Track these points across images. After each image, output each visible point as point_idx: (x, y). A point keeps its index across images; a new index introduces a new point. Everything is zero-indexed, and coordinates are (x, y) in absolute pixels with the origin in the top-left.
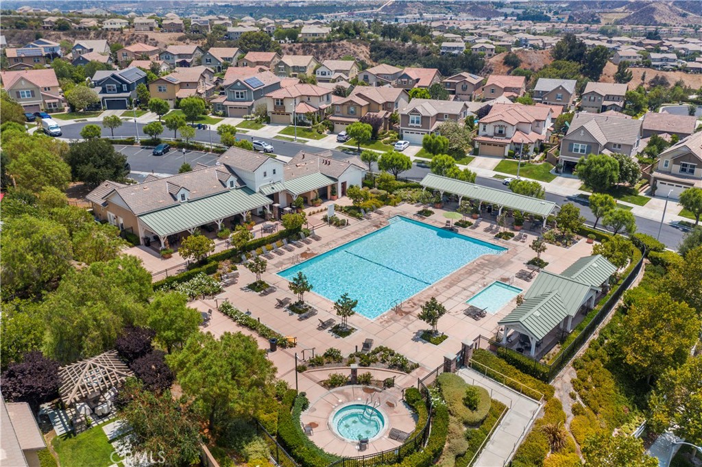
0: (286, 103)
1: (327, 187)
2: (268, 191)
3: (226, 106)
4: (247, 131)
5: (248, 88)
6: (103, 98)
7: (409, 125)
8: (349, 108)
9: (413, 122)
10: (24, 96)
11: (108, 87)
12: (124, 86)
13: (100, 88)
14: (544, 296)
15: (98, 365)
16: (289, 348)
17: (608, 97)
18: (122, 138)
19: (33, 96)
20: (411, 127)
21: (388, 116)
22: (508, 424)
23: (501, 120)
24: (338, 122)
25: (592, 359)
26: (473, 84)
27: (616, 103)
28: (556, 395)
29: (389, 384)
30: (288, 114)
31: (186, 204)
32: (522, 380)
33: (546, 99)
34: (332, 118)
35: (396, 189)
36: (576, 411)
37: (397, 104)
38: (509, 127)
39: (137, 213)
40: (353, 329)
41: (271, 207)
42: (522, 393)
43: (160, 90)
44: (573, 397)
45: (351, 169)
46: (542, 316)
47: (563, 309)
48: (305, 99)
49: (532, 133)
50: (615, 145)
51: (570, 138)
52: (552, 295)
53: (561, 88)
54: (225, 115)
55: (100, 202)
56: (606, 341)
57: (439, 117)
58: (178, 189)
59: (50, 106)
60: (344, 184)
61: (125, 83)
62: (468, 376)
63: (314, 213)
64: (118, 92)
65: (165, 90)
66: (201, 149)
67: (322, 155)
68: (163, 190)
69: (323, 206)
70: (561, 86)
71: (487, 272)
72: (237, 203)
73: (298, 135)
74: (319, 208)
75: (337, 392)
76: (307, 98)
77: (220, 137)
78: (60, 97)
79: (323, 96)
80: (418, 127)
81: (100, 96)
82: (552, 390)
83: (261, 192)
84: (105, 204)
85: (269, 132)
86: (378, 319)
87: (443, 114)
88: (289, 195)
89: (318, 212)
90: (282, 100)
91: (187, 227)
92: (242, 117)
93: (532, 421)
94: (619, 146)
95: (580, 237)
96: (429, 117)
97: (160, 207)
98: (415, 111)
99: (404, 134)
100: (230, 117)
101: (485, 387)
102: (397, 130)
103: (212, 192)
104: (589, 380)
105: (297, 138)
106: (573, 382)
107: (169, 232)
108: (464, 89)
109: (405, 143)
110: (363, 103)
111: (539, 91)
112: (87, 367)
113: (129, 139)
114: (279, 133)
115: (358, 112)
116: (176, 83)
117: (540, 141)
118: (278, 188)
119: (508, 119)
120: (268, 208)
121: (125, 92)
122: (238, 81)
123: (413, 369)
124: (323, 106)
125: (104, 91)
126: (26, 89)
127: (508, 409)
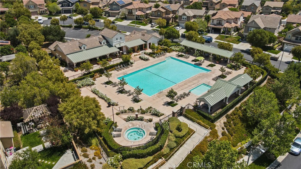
0: (133, 11)
1: (143, 45)
2: (118, 46)
3: (110, 12)
4: (117, 23)
5: (118, 5)
6: (62, 9)
7: (182, 20)
8: (158, 13)
9: (183, 19)
10: (31, 8)
11: (65, 4)
12: (70, 4)
13: (61, 5)
14: (218, 89)
15: (38, 109)
16: (115, 106)
17: (274, 8)
18: (67, 25)
19: (35, 8)
20: (183, 21)
21: (174, 16)
22: (194, 138)
23: (220, 18)
24: (153, 19)
25: (235, 115)
26: (215, 3)
27: (278, 11)
28: (216, 128)
29: (150, 121)
30: (134, 15)
31: (85, 51)
32: (203, 122)
33: (247, 9)
34: (151, 17)
35: (171, 46)
36: (223, 134)
37: (178, 11)
38: (223, 21)
39: (65, 54)
40: (142, 100)
41: (119, 52)
42: (202, 126)
43: (84, 6)
44: (223, 129)
45: (153, 38)
46: (214, 97)
47: (224, 95)
48: (141, 9)
49: (233, 23)
50: (268, 28)
51: (248, 25)
52: (221, 89)
53: (253, 4)
54: (109, 16)
55: (53, 49)
56: (242, 108)
57: (194, 17)
58: (82, 44)
59: (42, 12)
60: (150, 44)
61: (71, 3)
62: (182, 119)
63: (136, 55)
64: (68, 7)
65: (86, 6)
66: (97, 29)
67: (142, 32)
68: (77, 45)
69: (141, 52)
70: (253, 3)
71: (200, 80)
72: (105, 50)
73: (137, 24)
74: (139, 53)
75: (129, 123)
76: (142, 9)
77: (104, 24)
78: (46, 8)
79: (148, 8)
80: (186, 21)
81: (61, 8)
82: (215, 126)
83: (115, 46)
84: (55, 50)
85: (126, 23)
86: (152, 96)
87: (196, 15)
88: (127, 48)
89: (138, 55)
90: (131, 10)
91: (84, 59)
92: (115, 17)
93: (204, 137)
94: (270, 29)
95: (243, 66)
96: (190, 17)
97: (75, 52)
98: (184, 14)
99: (180, 24)
100: (111, 17)
101: (187, 123)
102: (177, 22)
103: (96, 46)
104: (232, 123)
105: (136, 25)
106: (224, 123)
107: (77, 61)
108: (212, 5)
109: (179, 28)
110: (164, 11)
111: (244, 6)
112: (34, 109)
113: (70, 25)
114: (130, 23)
115: (161, 15)
116: (90, 3)
117: (236, 27)
118: (122, 45)
119: (223, 17)
120: (118, 53)
121: (71, 6)
122: (114, 2)
123: (162, 116)
124: (148, 12)
125: (62, 6)
126: (32, 5)
127: (195, 132)
